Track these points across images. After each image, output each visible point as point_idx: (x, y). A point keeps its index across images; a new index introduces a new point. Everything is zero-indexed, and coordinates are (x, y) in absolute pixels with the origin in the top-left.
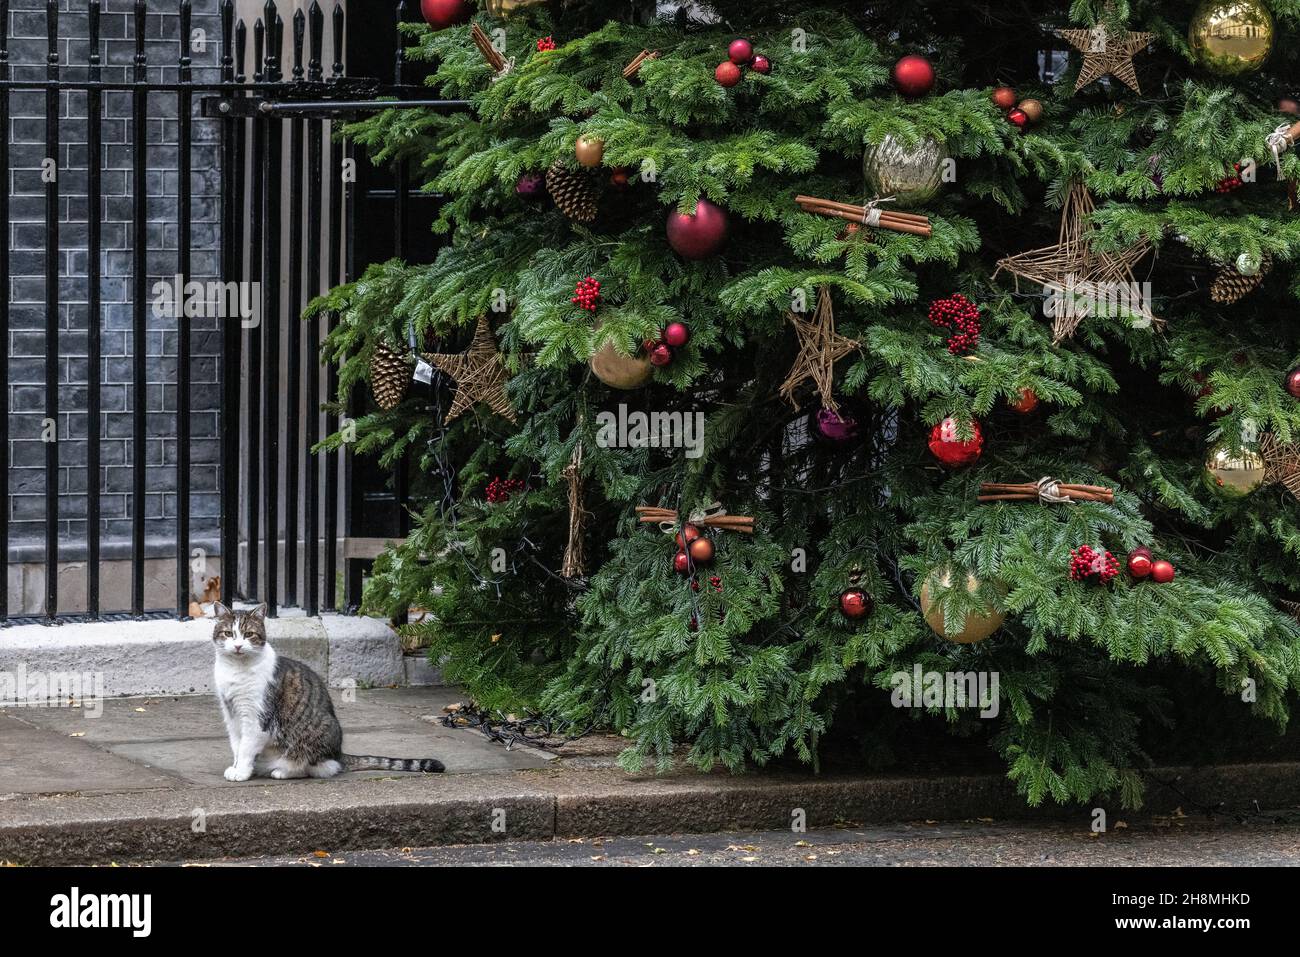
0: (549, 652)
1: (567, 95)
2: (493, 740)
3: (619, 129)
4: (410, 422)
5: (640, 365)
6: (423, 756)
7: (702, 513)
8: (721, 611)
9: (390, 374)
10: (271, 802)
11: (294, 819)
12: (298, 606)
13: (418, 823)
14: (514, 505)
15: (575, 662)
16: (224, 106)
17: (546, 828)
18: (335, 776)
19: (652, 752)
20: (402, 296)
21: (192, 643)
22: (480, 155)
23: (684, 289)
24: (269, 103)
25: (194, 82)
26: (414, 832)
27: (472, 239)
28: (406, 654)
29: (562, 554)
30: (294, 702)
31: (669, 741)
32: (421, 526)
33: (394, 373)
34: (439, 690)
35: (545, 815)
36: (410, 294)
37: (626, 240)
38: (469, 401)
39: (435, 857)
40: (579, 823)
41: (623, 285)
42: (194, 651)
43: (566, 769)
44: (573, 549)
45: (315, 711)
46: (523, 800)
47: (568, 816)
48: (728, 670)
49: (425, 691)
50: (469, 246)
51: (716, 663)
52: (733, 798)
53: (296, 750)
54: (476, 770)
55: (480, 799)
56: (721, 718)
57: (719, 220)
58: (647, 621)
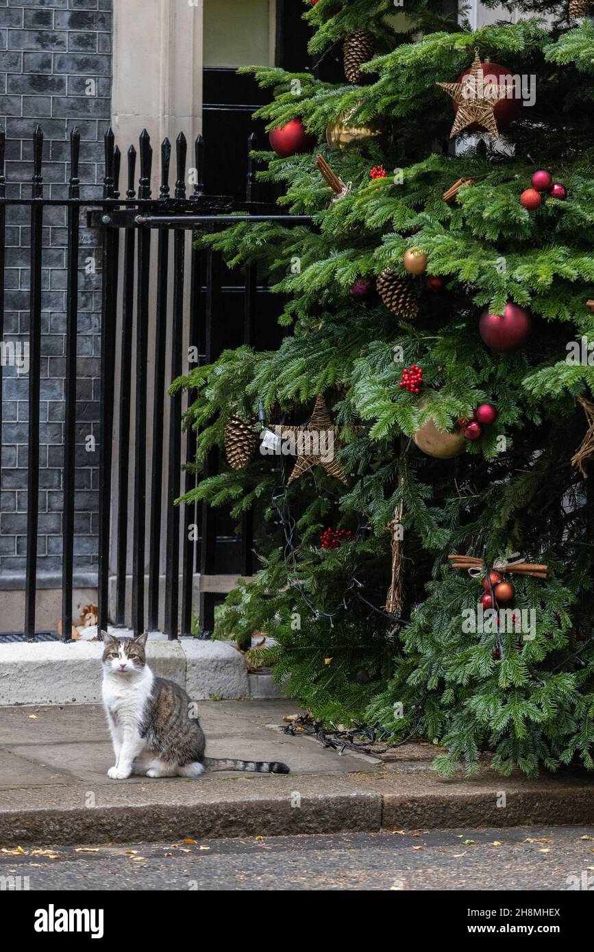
0: (372, 673)
1: (397, 215)
2: (327, 746)
3: (440, 244)
4: (256, 480)
5: (454, 438)
6: (271, 760)
7: (504, 561)
8: (520, 642)
9: (241, 441)
10: (148, 797)
11: (168, 812)
12: (159, 631)
13: (269, 816)
14: (345, 551)
15: (394, 682)
16: (105, 218)
17: (374, 822)
18: (199, 775)
19: (461, 759)
20: (252, 377)
21: (74, 661)
22: (323, 263)
23: (492, 376)
24: (143, 216)
25: (81, 199)
26: (265, 824)
27: (311, 331)
28: (249, 672)
29: (385, 592)
30: (167, 714)
31: (475, 750)
32: (267, 568)
33: (244, 440)
34: (277, 702)
35: (373, 810)
36: (260, 376)
37: (444, 334)
38: (309, 464)
39: (284, 845)
40: (402, 818)
41: (442, 371)
42: (76, 668)
43: (389, 771)
44: (395, 589)
45: (184, 721)
46: (356, 798)
47: (393, 812)
48: (526, 693)
49: (266, 703)
50: (308, 336)
51: (516, 686)
52: (528, 798)
53: (168, 754)
54: (316, 772)
55: (320, 797)
56: (520, 732)
57: (523, 320)
58: (458, 651)
